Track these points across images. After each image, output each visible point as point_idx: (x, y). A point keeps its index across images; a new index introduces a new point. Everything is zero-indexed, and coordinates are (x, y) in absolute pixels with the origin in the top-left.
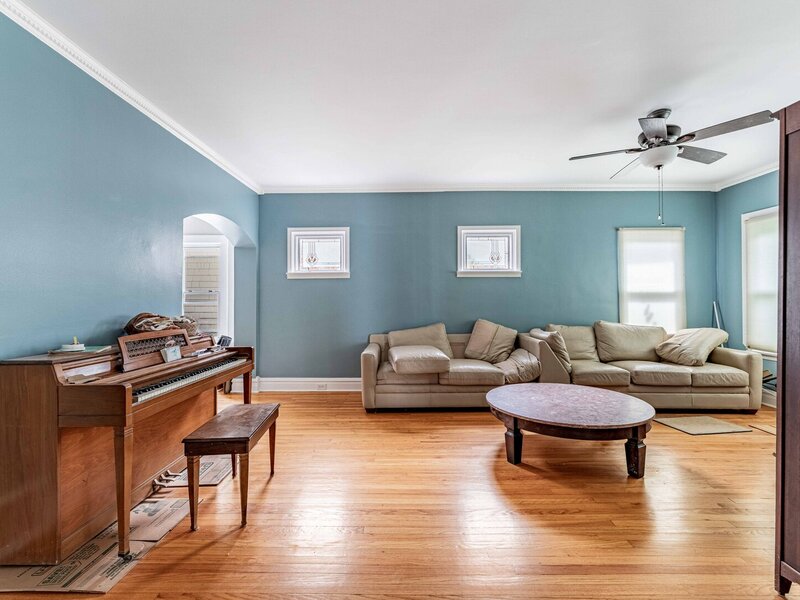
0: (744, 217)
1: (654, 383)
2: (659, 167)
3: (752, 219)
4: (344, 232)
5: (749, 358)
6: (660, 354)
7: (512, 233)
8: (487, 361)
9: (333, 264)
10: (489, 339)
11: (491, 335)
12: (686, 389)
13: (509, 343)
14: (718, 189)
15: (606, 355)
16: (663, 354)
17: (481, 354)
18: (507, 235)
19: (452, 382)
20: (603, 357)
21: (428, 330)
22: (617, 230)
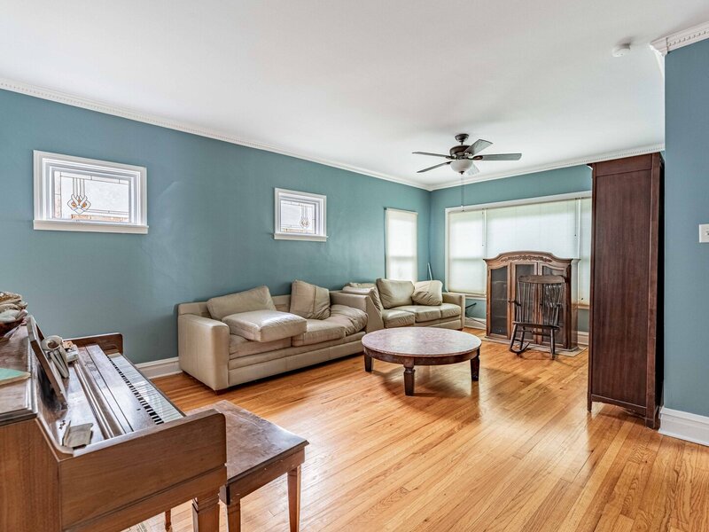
0: (447, 210)
1: (426, 319)
2: (462, 172)
3: (454, 212)
4: (139, 173)
5: (461, 297)
6: (415, 300)
7: (318, 202)
8: (314, 319)
9: (119, 213)
10: (311, 299)
11: (312, 295)
12: (438, 321)
13: (327, 301)
14: (431, 190)
15: (389, 304)
16: (417, 300)
17: (308, 313)
18: (315, 203)
19: (306, 342)
20: (385, 305)
21: (255, 294)
22: (385, 209)
